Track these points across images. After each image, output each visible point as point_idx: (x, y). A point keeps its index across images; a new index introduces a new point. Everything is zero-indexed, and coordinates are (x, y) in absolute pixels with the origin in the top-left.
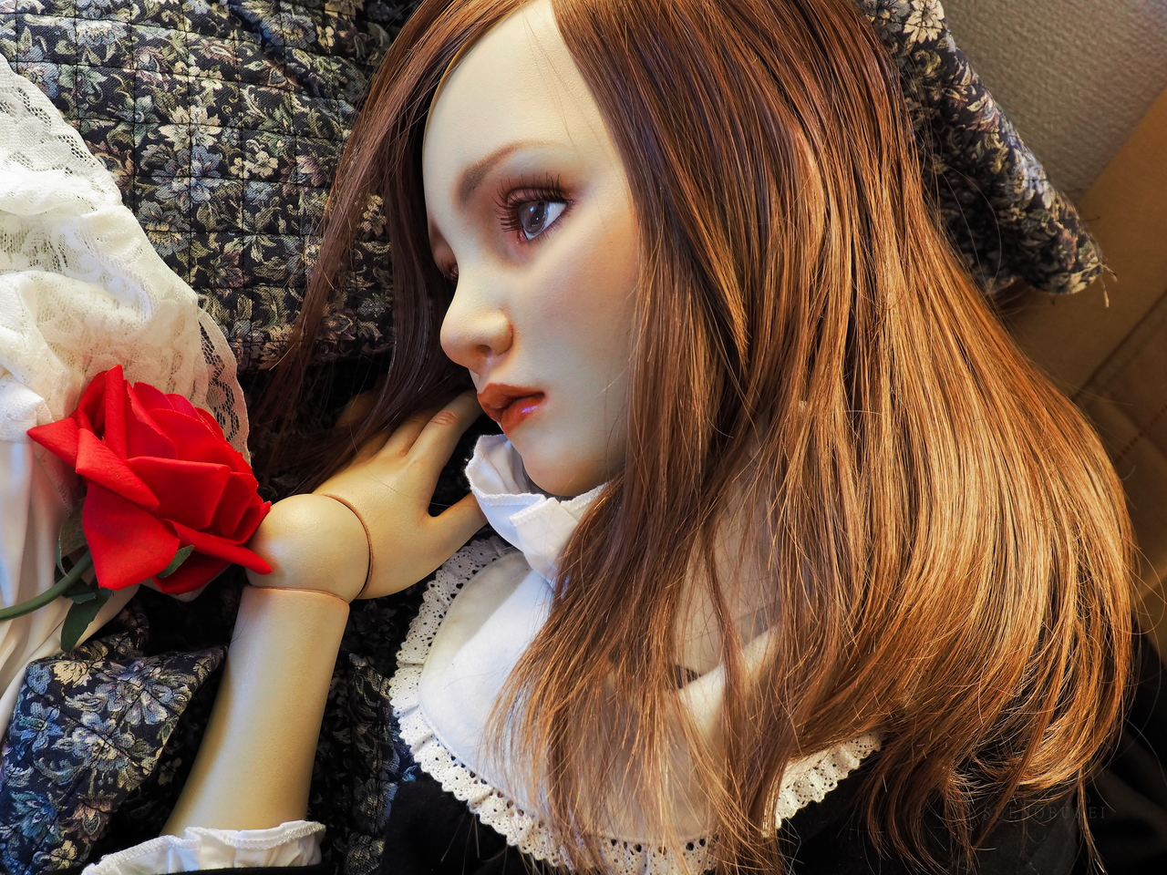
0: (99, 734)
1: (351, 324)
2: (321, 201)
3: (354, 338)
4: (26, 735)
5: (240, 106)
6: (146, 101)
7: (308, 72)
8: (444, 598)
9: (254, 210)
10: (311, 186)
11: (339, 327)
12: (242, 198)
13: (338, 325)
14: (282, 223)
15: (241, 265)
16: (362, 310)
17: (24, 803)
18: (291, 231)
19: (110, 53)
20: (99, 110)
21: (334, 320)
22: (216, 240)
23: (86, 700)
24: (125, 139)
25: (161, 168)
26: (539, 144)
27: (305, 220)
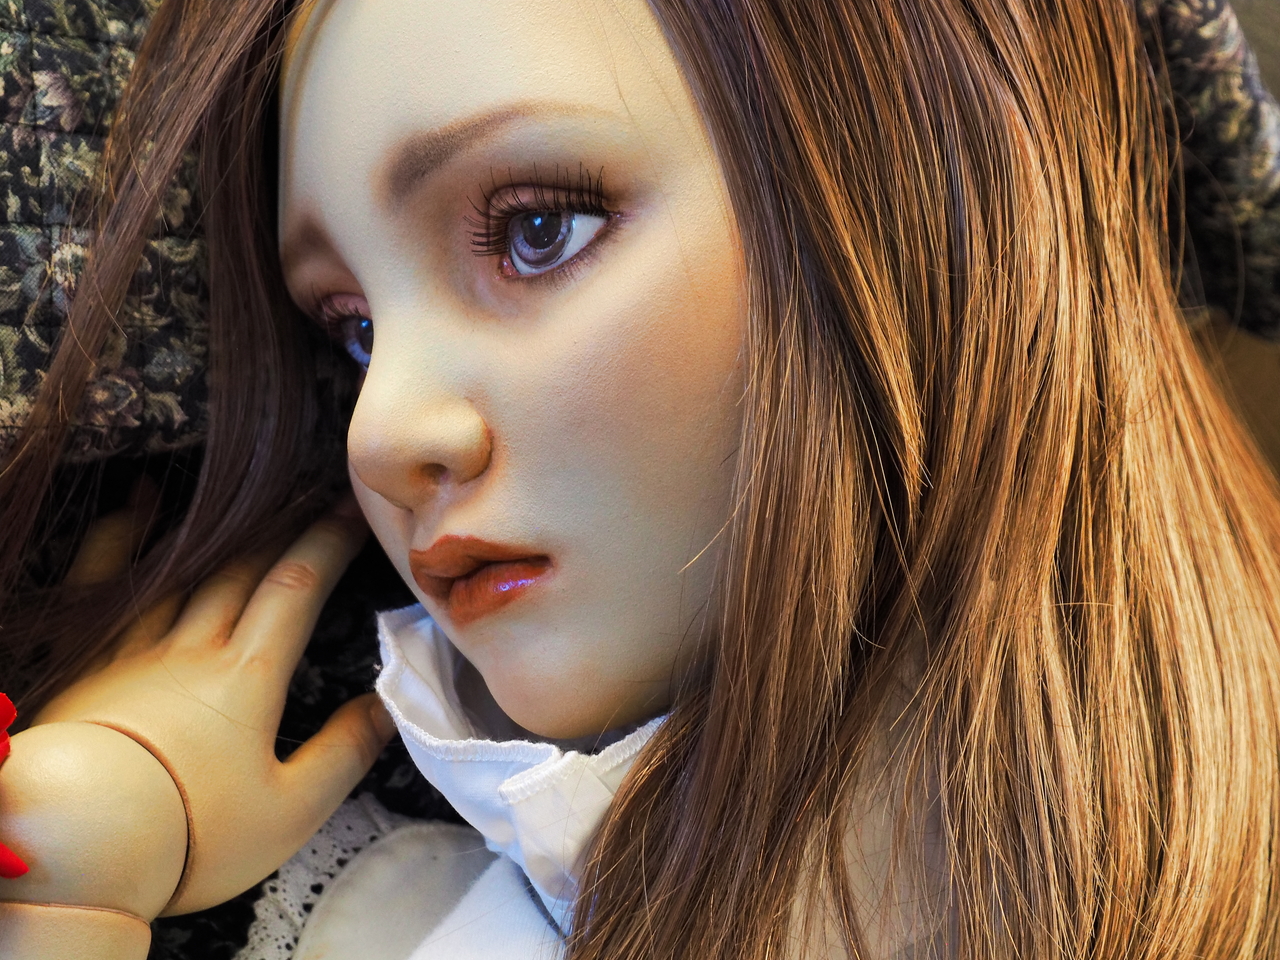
1: (134, 395)
2: (79, 161)
3: (137, 423)
8: (293, 911)
10: (60, 131)
11: (114, 402)
13: (110, 397)
14: (13, 203)
16: (153, 370)
18: (27, 218)
21: (105, 388)
26: (570, 110)
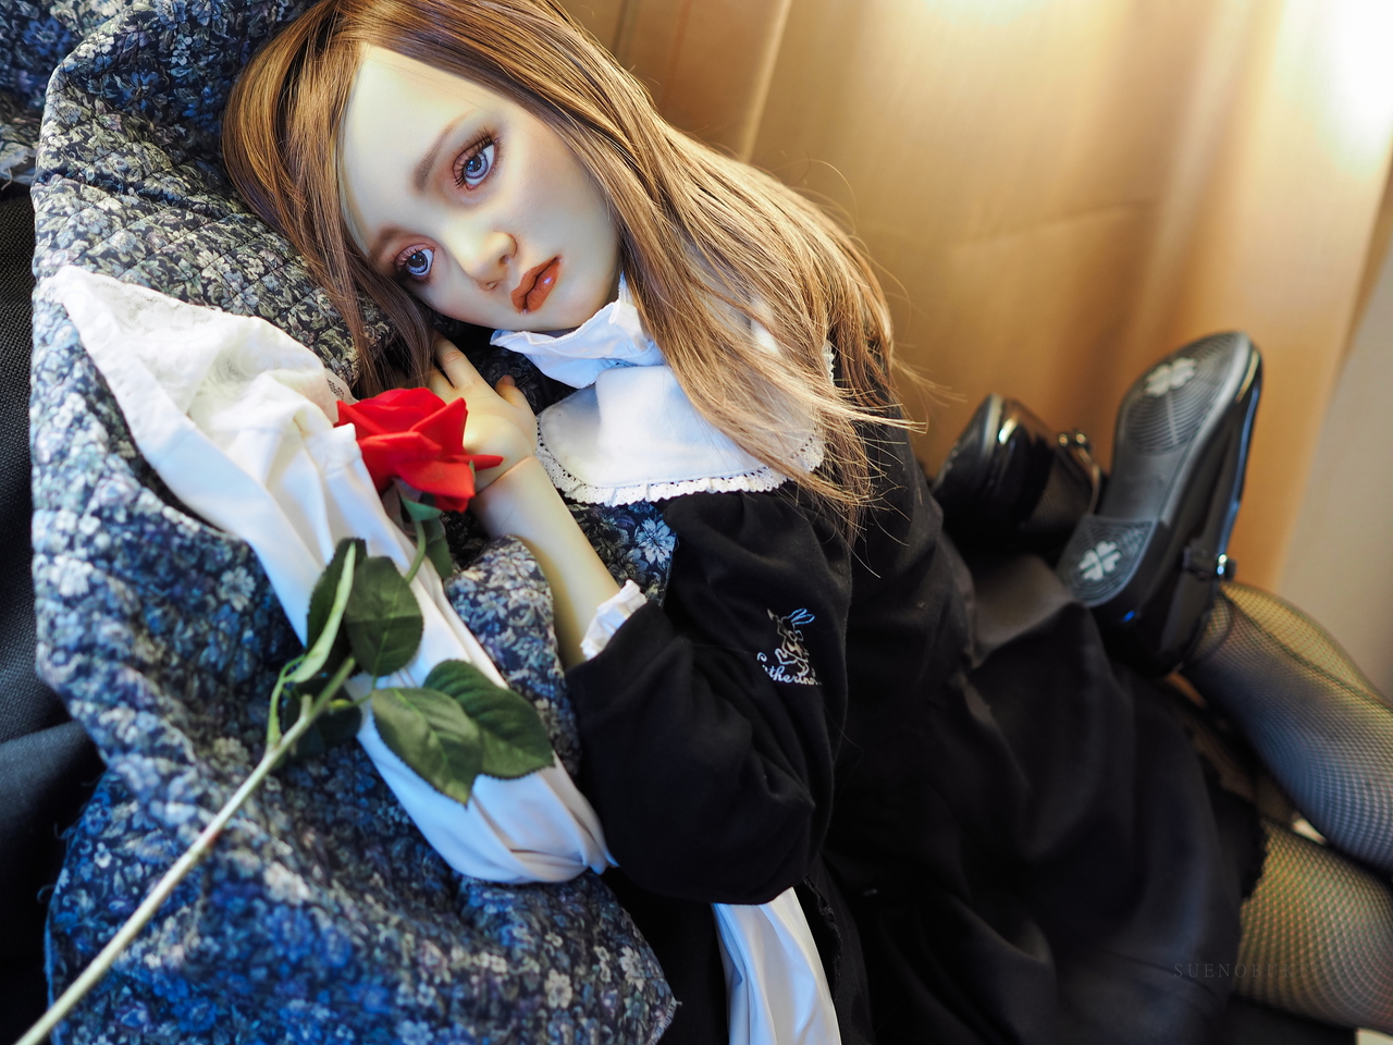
0: (521, 587)
4: (490, 616)
5: (215, 242)
6: (183, 263)
7: (207, 205)
9: (280, 293)
10: (282, 266)
12: (269, 290)
13: (371, 335)
14: (296, 292)
15: (304, 329)
17: (522, 648)
18: (304, 295)
19: (142, 247)
20: (171, 281)
22: (282, 321)
23: (496, 579)
24: (195, 291)
25: (223, 297)
27: (299, 286)
